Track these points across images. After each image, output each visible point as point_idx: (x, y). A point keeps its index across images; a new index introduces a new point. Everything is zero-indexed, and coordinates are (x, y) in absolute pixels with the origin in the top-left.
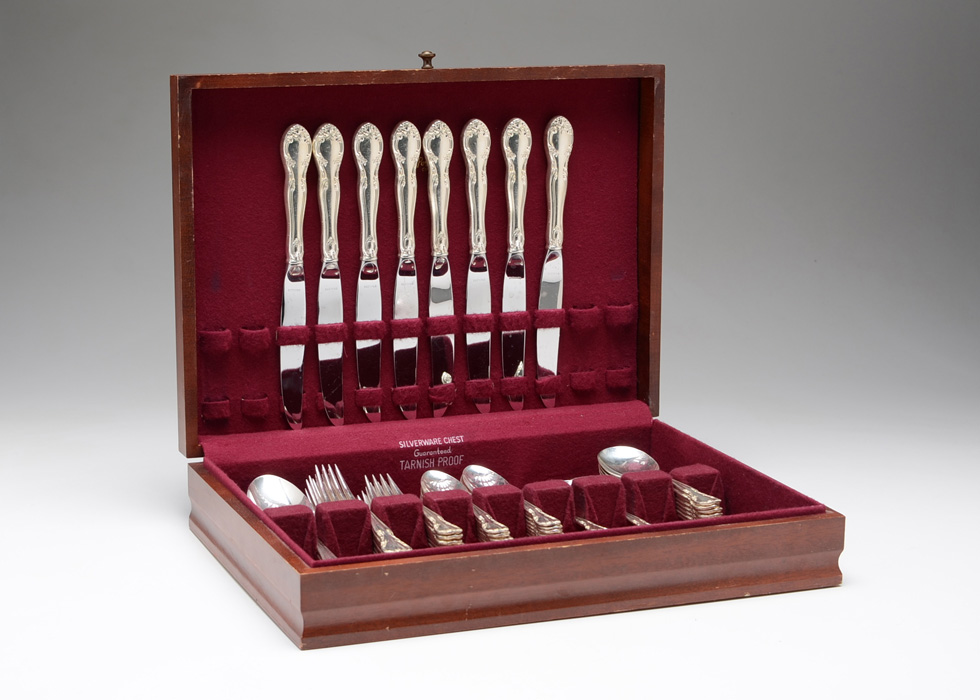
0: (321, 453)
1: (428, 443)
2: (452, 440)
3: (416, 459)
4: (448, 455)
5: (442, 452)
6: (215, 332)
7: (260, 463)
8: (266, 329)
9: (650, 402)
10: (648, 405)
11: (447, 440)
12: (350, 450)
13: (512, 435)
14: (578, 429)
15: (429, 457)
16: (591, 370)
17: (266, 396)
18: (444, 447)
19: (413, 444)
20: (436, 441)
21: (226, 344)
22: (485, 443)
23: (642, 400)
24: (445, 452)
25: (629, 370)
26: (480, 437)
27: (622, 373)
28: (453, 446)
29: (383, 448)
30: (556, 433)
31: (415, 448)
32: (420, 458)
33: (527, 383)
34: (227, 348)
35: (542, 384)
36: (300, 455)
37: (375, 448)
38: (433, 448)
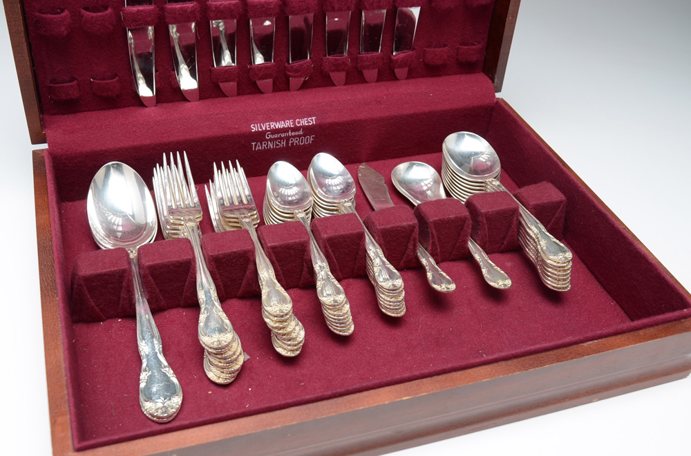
0: (170, 140)
1: (280, 125)
2: (304, 122)
3: (267, 140)
4: (299, 136)
5: (293, 134)
6: (50, 16)
7: (106, 151)
8: (109, 10)
9: (496, 80)
10: (493, 82)
11: (299, 123)
12: (200, 135)
13: (363, 115)
14: (426, 109)
15: (281, 138)
16: (445, 46)
17: (116, 75)
18: (296, 129)
19: (265, 127)
20: (289, 124)
21: (63, 29)
22: (337, 124)
23: (488, 76)
24: (297, 133)
25: (478, 46)
26: (331, 118)
27: (473, 51)
28: (304, 128)
29: (234, 132)
30: (405, 113)
31: (266, 131)
32: (271, 140)
33: (383, 59)
34: (65, 33)
35: (397, 61)
36: (148, 142)
37: (226, 132)
38: (285, 130)
